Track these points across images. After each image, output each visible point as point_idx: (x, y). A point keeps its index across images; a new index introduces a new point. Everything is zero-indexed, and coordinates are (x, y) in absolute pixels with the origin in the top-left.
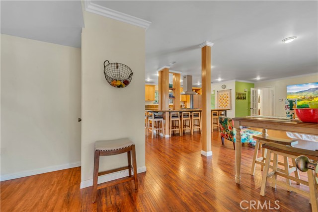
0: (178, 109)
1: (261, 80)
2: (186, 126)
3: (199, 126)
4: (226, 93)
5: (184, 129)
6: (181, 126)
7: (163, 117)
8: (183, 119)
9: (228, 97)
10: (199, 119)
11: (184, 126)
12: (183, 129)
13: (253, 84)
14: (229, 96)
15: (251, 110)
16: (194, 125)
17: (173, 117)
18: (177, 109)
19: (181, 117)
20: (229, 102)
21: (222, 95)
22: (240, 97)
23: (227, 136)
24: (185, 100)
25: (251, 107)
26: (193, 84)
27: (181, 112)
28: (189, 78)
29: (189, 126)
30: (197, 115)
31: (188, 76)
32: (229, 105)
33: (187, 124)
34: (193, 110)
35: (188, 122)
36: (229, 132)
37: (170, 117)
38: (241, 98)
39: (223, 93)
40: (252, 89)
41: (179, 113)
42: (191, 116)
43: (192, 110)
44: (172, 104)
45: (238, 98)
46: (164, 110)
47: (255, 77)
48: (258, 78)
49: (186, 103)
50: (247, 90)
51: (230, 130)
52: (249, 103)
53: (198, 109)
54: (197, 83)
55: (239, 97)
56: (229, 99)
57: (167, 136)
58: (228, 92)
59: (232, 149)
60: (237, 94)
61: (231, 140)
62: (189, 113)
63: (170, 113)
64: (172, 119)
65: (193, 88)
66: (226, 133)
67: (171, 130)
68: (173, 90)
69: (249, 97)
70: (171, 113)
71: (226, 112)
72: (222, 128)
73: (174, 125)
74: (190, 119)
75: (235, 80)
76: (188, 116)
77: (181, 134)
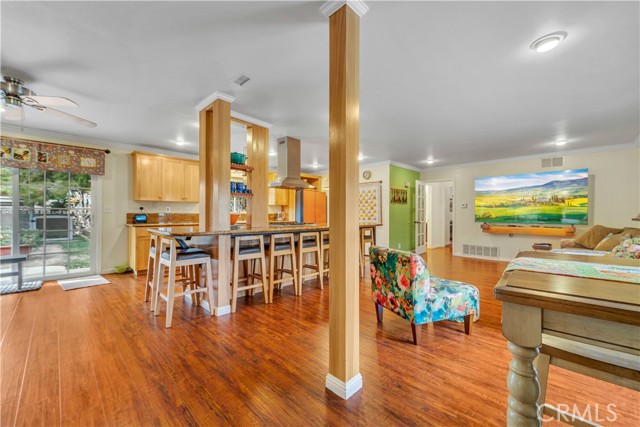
0: (261, 224)
1: (435, 166)
2: (282, 271)
3: (316, 269)
4: (372, 188)
5: (278, 282)
6: (269, 272)
7: (210, 252)
8: (274, 253)
9: (375, 198)
10: (316, 252)
11: (276, 270)
12: (273, 282)
13: (419, 173)
14: (377, 195)
15: (417, 225)
16: (304, 266)
17: (244, 248)
18: (257, 226)
19: (267, 247)
20: (377, 208)
21: (364, 192)
22: (398, 198)
23: (393, 302)
24: (284, 203)
25: (417, 220)
26: (303, 165)
27: (268, 235)
28: (292, 145)
29: (291, 272)
30: (310, 242)
31: (290, 139)
32: (377, 215)
33: (287, 266)
34: (304, 228)
35: (287, 261)
36: (400, 294)
37: (232, 250)
38: (399, 201)
39: (366, 189)
40: (417, 182)
41: (261, 237)
42: (297, 244)
43: (298, 228)
44: (245, 212)
45: (394, 201)
46: (214, 229)
47: (425, 158)
48: (430, 161)
49: (286, 210)
50: (408, 184)
51: (403, 288)
52: (413, 211)
53: (314, 226)
54: (311, 162)
55: (396, 198)
56: (377, 201)
57: (224, 310)
58: (376, 187)
59: (408, 342)
60: (394, 191)
61: (406, 317)
62: (292, 235)
63: (233, 238)
64: (239, 257)
65: (302, 175)
66: (390, 295)
67: (237, 289)
68: (248, 170)
69: (412, 199)
70: (238, 239)
71: (374, 230)
72: (378, 279)
73: (249, 272)
74: (293, 252)
75: (389, 162)
76: (289, 243)
77: (269, 298)
